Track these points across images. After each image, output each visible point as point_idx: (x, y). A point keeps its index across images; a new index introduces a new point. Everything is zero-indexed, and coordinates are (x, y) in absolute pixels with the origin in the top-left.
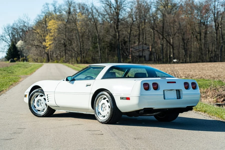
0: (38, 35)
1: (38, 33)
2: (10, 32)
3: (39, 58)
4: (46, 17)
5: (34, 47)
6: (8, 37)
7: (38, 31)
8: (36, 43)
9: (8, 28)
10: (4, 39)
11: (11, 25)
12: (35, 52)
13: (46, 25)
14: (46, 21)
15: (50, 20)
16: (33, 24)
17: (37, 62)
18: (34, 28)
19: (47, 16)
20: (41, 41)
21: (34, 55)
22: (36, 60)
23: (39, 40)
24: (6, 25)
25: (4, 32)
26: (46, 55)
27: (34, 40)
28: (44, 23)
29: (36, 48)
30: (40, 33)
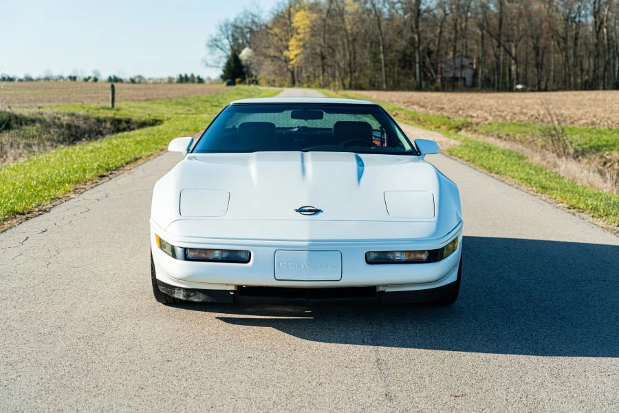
0: (276, 38)
1: (276, 35)
2: (230, 33)
3: (276, 79)
4: (291, 7)
5: (269, 59)
6: (226, 42)
7: (277, 30)
8: (272, 52)
9: (226, 25)
10: (219, 44)
11: (232, 20)
12: (271, 68)
13: (289, 20)
14: (290, 14)
15: (297, 11)
16: (268, 19)
17: (273, 86)
18: (270, 25)
19: (293, 5)
20: (281, 48)
21: (269, 74)
22: (272, 83)
23: (278, 48)
24: (222, 23)
25: (220, 32)
26: (289, 74)
27: (269, 47)
28: (287, 16)
29: (272, 60)
30: (279, 35)
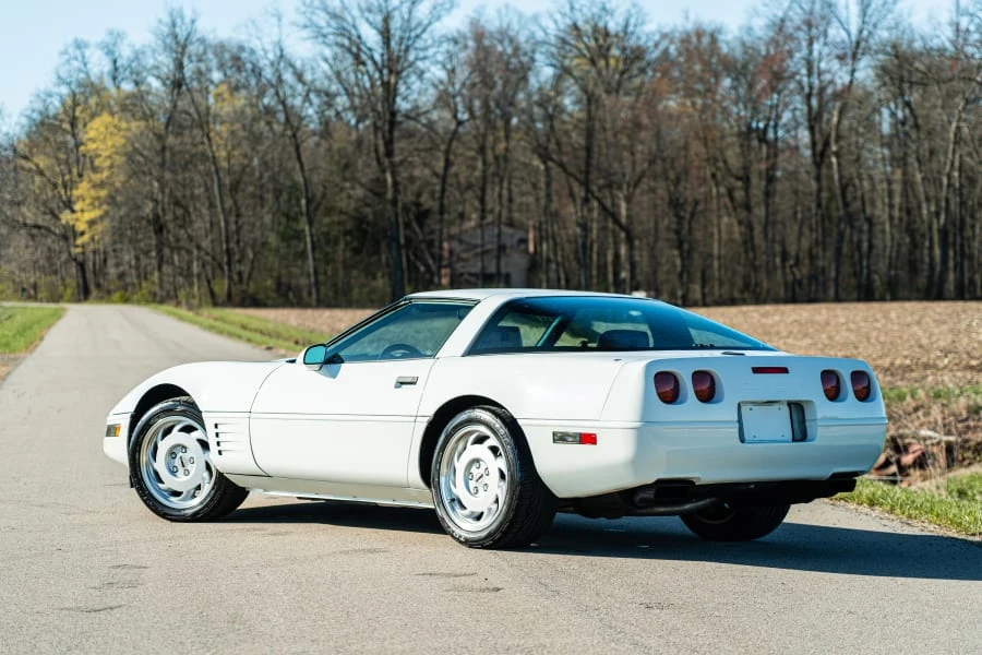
0: (38, 179)
1: (41, 173)
3: (41, 283)
4: (76, 104)
5: (23, 232)
7: (42, 162)
8: (29, 214)
12: (27, 255)
13: (74, 135)
14: (73, 122)
15: (93, 116)
16: (17, 130)
17: (35, 298)
18: (22, 149)
19: (81, 98)
20: (53, 205)
21: (23, 270)
22: (32, 292)
23: (45, 203)
26: (74, 270)
27: (19, 204)
28: (66, 126)
29: (33, 237)
30: (48, 174)
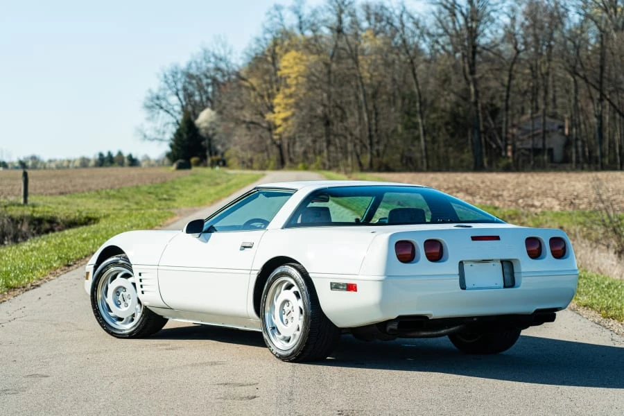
0: (253, 93)
1: (254, 89)
2: (180, 86)
3: (255, 158)
4: (275, 44)
5: (244, 126)
6: (174, 100)
7: (254, 81)
8: (248, 115)
9: (174, 74)
10: (164, 104)
11: (183, 65)
12: (246, 140)
13: (274, 64)
14: (274, 56)
15: (287, 51)
16: (241, 63)
17: (250, 167)
18: (243, 74)
19: (279, 42)
20: (261, 109)
21: (243, 150)
22: (249, 164)
23: (256, 108)
24: (168, 67)
25: (163, 85)
26: (276, 150)
27: (242, 108)
28: (269, 59)
29: (249, 128)
30: (258, 89)
